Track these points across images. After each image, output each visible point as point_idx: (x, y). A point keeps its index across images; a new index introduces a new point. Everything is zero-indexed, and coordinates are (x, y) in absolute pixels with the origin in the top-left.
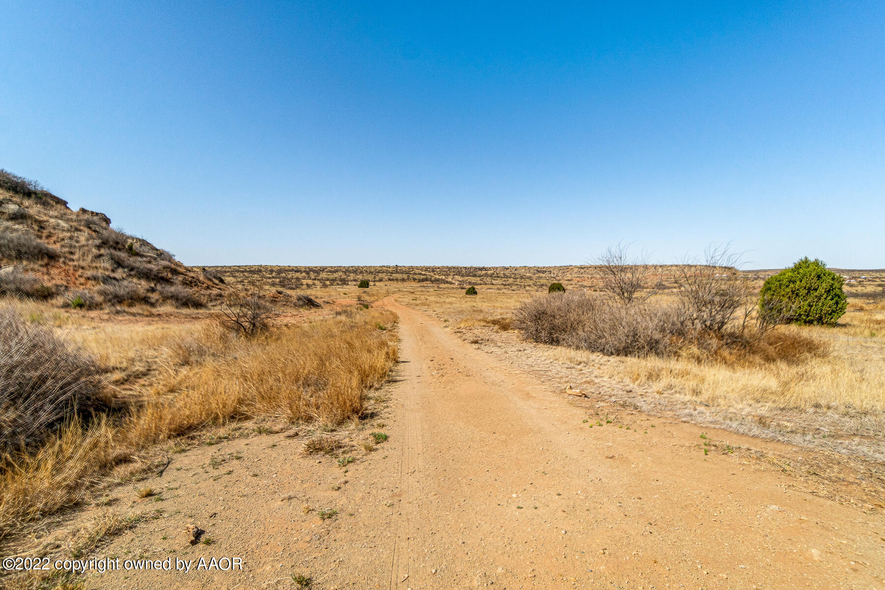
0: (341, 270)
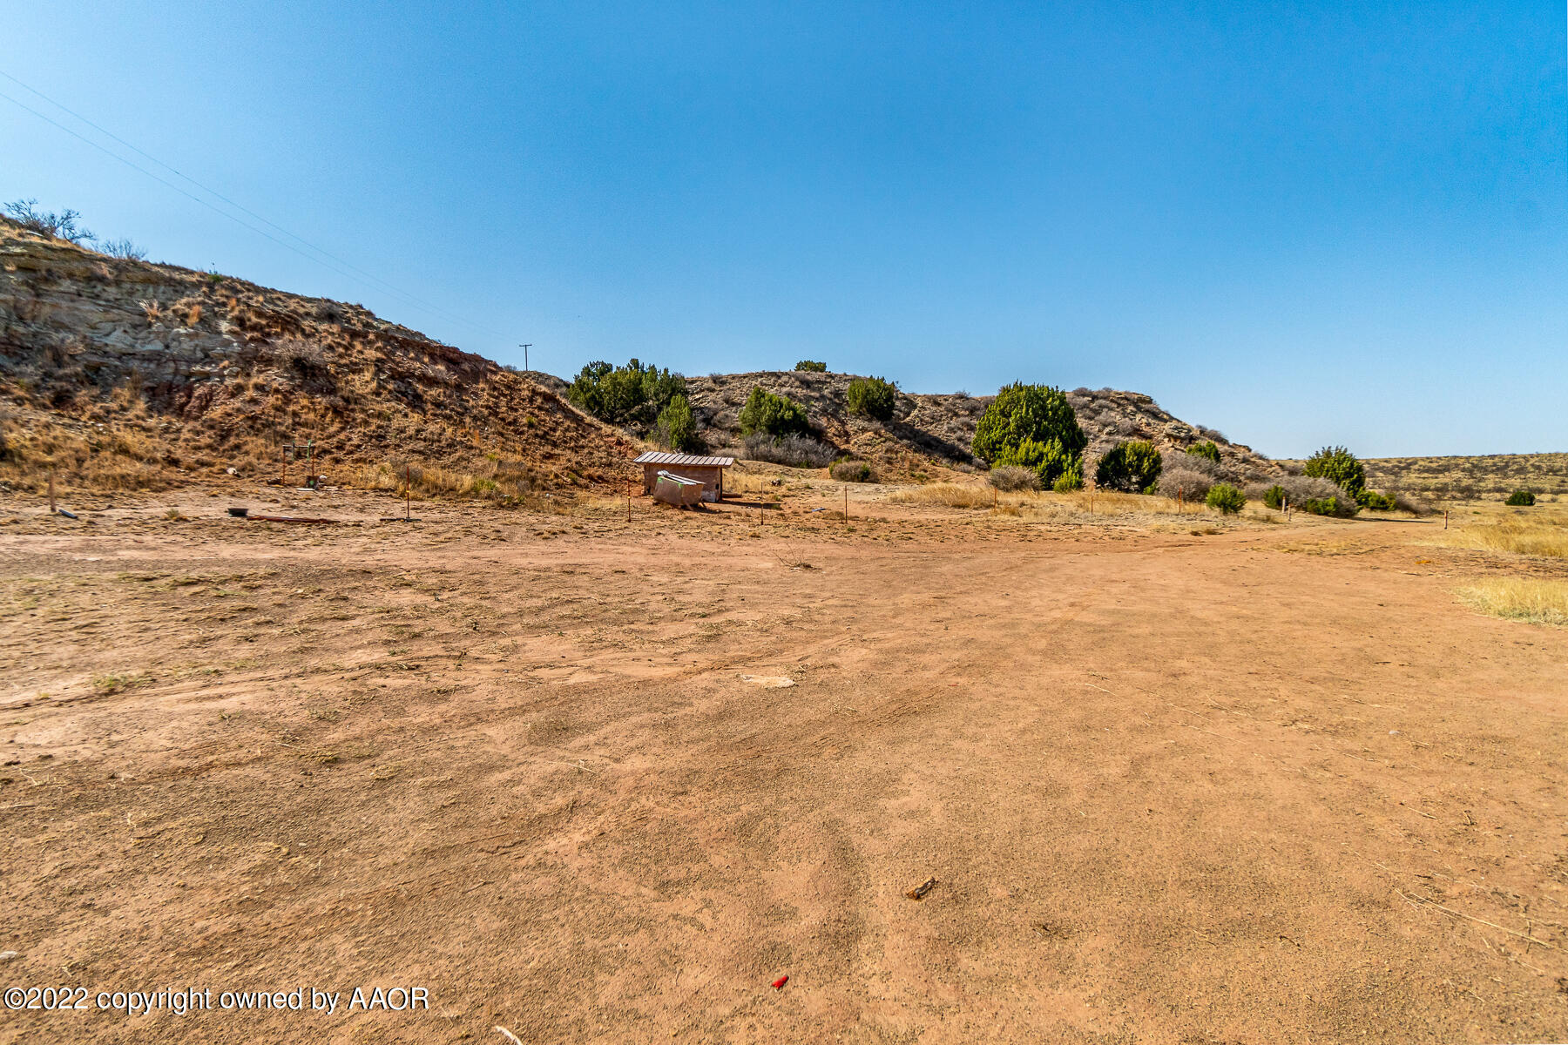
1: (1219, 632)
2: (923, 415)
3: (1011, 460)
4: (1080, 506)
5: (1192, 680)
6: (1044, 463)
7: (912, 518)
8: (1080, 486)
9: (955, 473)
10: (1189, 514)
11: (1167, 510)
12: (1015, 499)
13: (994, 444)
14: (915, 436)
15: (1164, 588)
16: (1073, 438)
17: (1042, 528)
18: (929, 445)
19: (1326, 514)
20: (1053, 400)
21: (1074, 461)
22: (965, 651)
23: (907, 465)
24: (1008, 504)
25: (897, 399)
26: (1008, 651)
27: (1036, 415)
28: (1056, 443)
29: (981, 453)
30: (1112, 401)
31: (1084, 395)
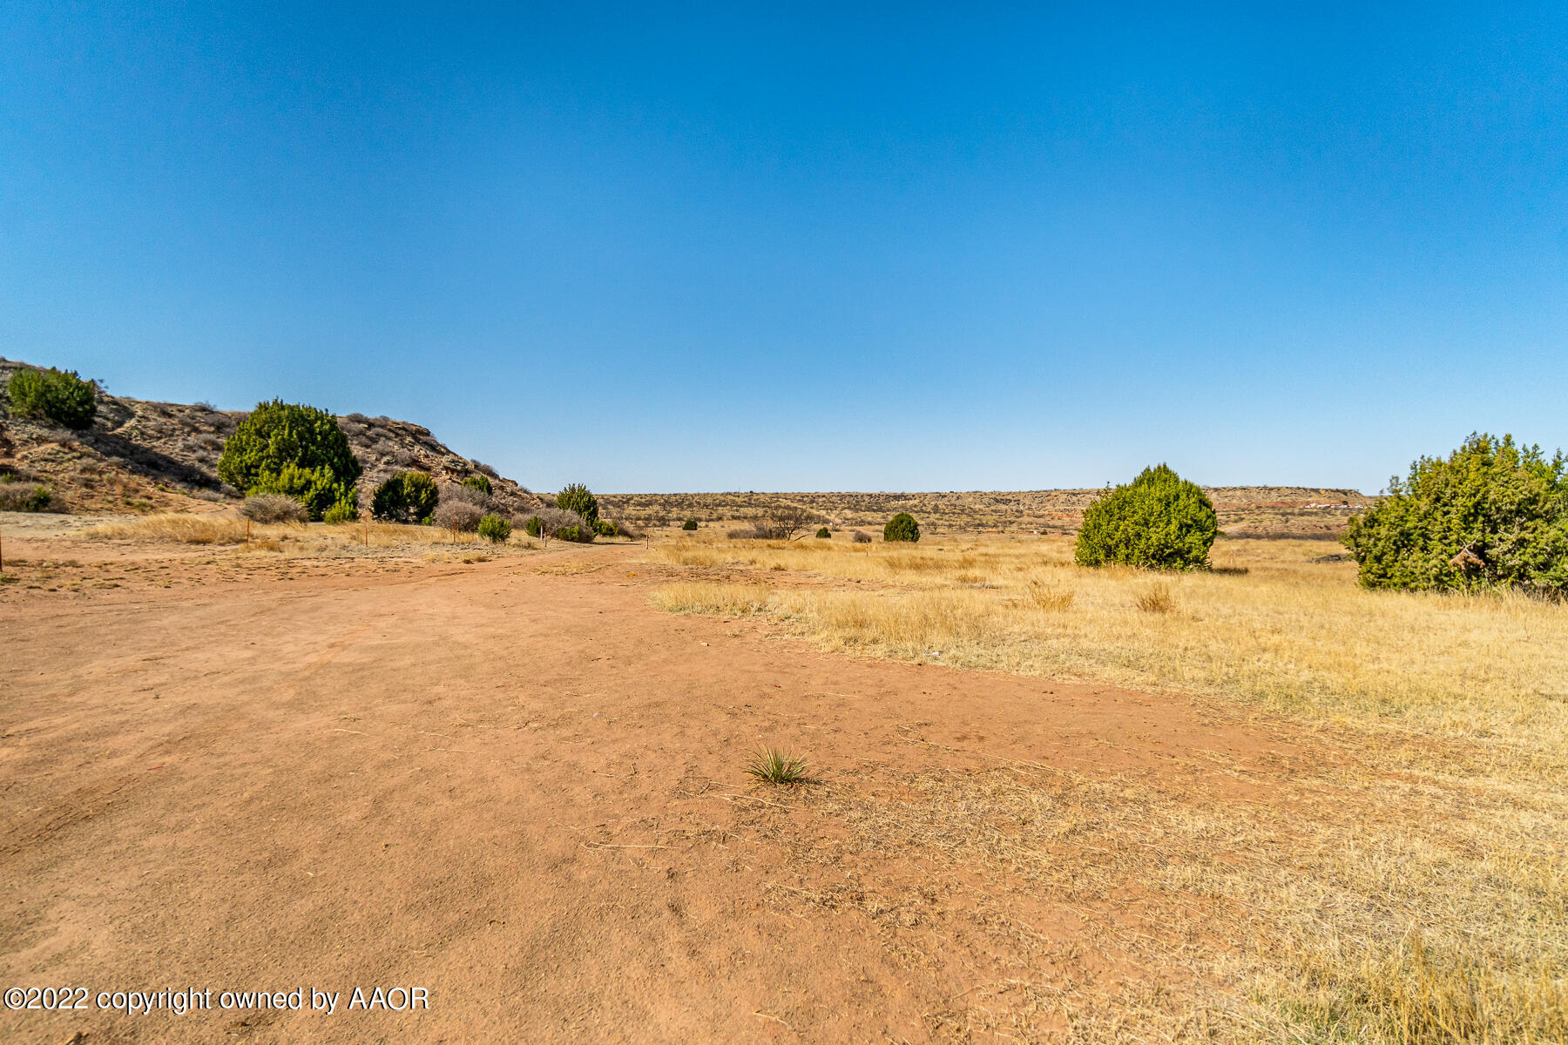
0: (656, 501)
1: (475, 653)
2: (145, 427)
3: (271, 488)
4: (354, 538)
5: (446, 703)
6: (312, 493)
7: (123, 558)
8: (354, 517)
9: (195, 502)
10: (463, 543)
11: (443, 540)
12: (275, 532)
13: (248, 468)
14: (132, 453)
15: (432, 617)
16: (346, 466)
17: (308, 563)
18: (155, 466)
19: (572, 540)
20: (322, 424)
21: (347, 490)
22: (182, 721)
23: (118, 489)
24: (265, 539)
25: (101, 402)
26: (241, 711)
27: (301, 437)
28: (326, 471)
29: (231, 477)
30: (390, 430)
31: (359, 422)
